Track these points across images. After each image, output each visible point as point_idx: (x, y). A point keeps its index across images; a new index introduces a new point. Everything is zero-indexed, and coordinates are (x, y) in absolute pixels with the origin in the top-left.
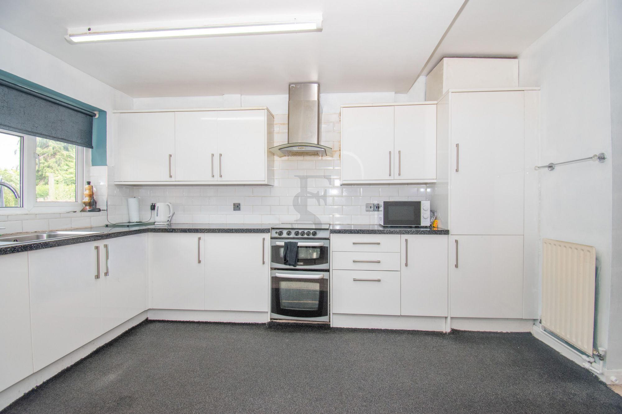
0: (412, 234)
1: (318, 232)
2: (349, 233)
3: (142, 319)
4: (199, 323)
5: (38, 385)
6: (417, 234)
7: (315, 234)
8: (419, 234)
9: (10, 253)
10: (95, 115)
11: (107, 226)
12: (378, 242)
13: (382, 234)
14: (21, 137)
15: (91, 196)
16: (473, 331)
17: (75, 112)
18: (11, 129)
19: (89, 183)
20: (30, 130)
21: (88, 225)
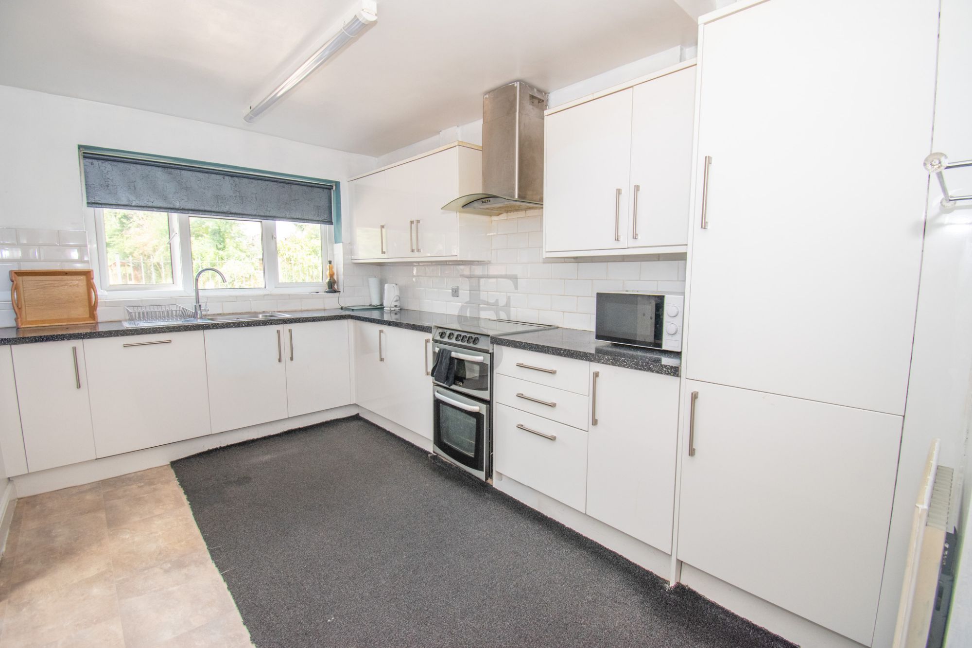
0: (606, 364)
1: (482, 339)
2: (512, 347)
3: (353, 412)
4: (389, 433)
5: (222, 446)
6: (614, 365)
7: (475, 341)
8: (618, 366)
9: (183, 331)
10: (331, 187)
11: (342, 308)
12: (554, 369)
13: (557, 355)
14: (260, 222)
15: (332, 276)
16: (733, 614)
17: (310, 188)
18: (244, 216)
19: (330, 262)
20: (263, 214)
21: (322, 307)
